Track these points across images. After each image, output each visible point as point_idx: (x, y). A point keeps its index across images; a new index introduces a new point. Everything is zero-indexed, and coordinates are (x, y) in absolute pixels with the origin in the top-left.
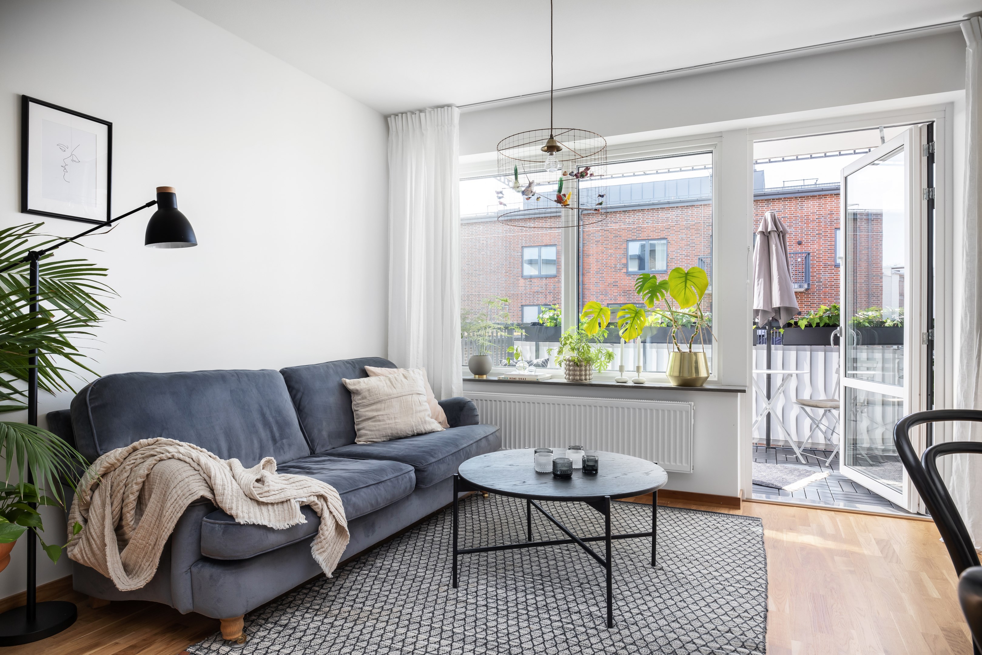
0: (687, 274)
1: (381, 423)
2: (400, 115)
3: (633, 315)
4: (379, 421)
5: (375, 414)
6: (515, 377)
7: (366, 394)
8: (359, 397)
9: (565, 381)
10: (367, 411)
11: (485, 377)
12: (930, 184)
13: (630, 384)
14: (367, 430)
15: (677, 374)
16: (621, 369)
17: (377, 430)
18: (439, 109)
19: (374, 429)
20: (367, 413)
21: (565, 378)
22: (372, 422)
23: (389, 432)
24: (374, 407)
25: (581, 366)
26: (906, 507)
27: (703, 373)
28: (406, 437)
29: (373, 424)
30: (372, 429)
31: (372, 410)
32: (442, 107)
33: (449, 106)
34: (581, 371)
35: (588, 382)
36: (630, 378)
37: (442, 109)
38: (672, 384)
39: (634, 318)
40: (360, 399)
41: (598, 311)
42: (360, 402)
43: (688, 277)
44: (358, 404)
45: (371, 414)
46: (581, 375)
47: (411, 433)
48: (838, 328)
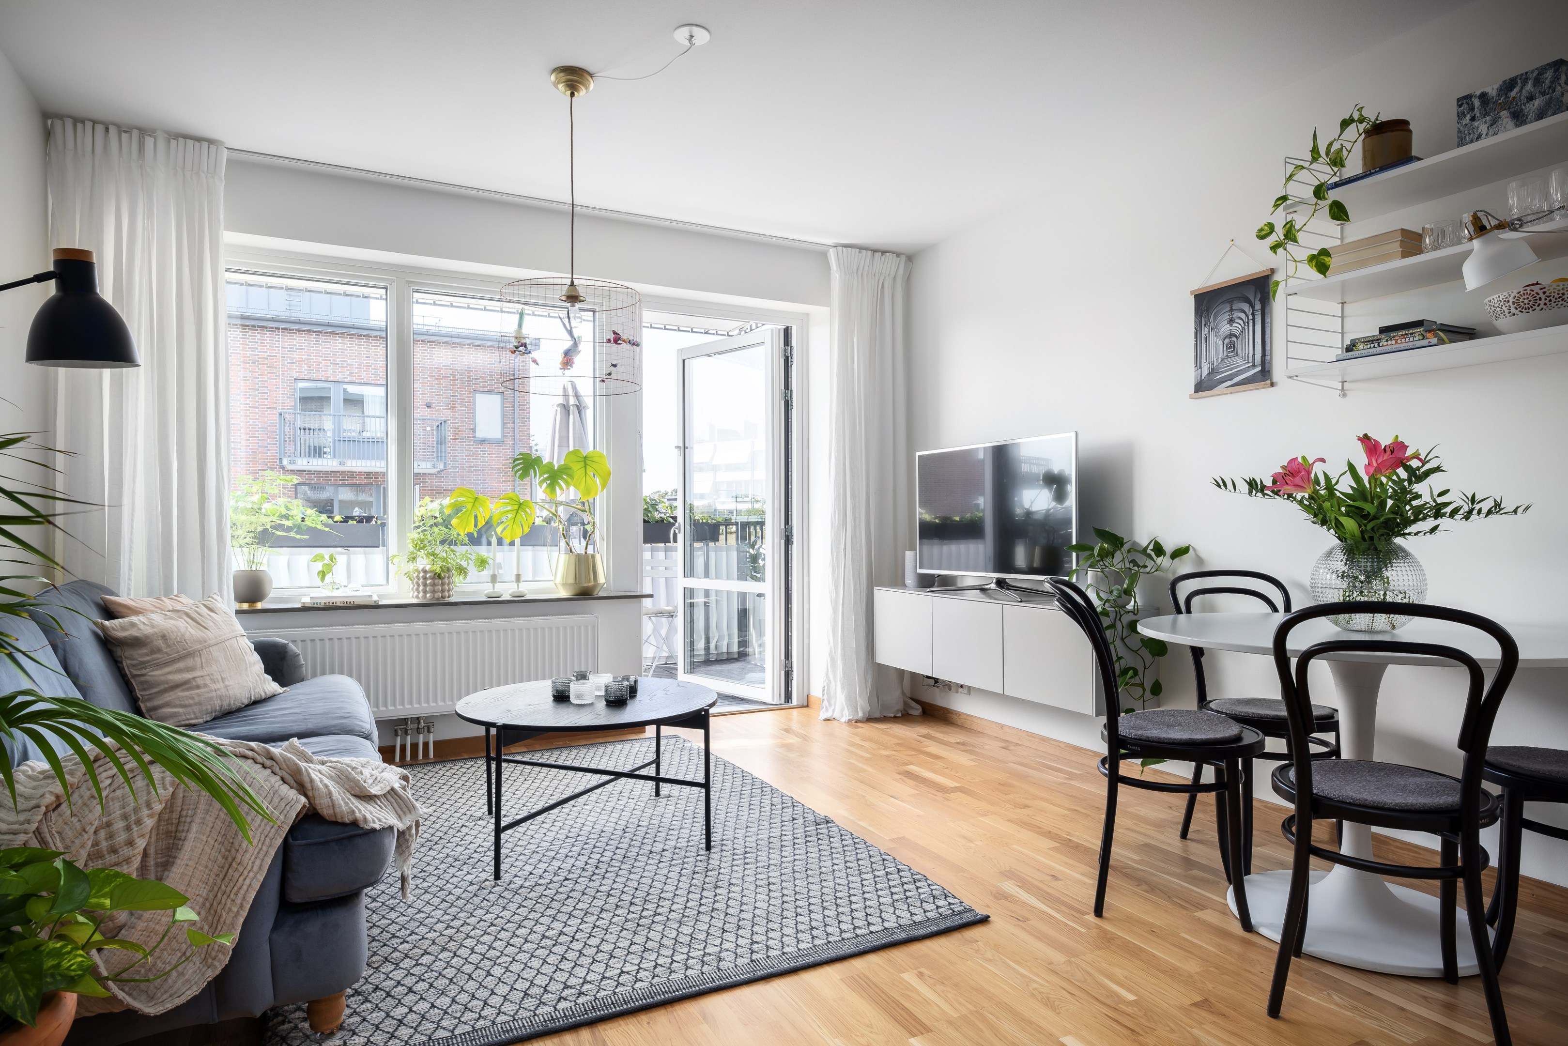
0: (585, 457)
1: (203, 690)
2: (89, 125)
3: (516, 507)
4: (198, 687)
5: (187, 676)
6: (334, 601)
7: (160, 643)
8: (144, 651)
9: (415, 601)
10: (170, 673)
11: (259, 606)
12: (787, 385)
13: (506, 597)
14: (176, 706)
15: (571, 580)
16: (494, 579)
17: (196, 704)
18: (190, 143)
19: (191, 702)
20: (170, 677)
21: (417, 597)
22: (184, 690)
23: (217, 704)
24: (181, 665)
25: (444, 578)
26: (769, 701)
27: (601, 579)
28: (239, 710)
29: (187, 693)
30: (187, 702)
31: (180, 671)
32: (198, 139)
33: (210, 142)
34: (443, 584)
35: (447, 600)
36: (506, 591)
37: (197, 144)
38: (563, 594)
39: (518, 510)
40: (147, 655)
41: (473, 501)
42: (148, 658)
43: (588, 462)
44: (143, 663)
45: (178, 678)
46: (443, 591)
47: (246, 702)
48: (677, 525)
